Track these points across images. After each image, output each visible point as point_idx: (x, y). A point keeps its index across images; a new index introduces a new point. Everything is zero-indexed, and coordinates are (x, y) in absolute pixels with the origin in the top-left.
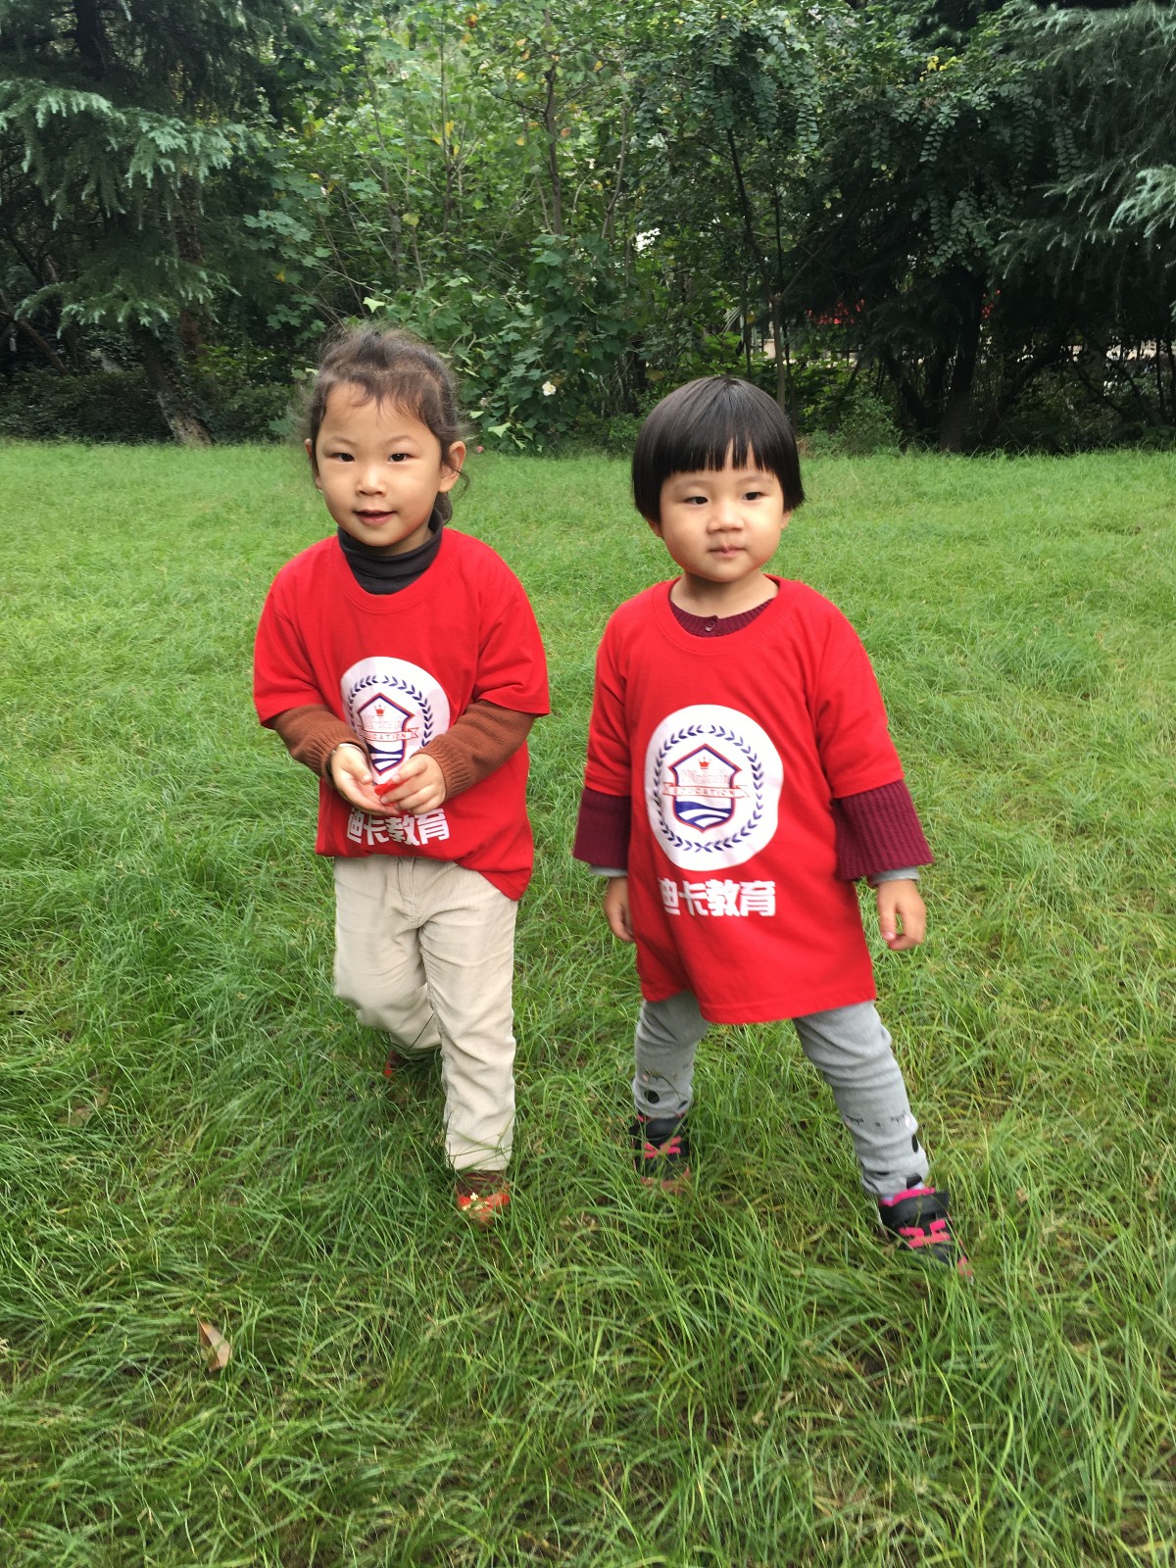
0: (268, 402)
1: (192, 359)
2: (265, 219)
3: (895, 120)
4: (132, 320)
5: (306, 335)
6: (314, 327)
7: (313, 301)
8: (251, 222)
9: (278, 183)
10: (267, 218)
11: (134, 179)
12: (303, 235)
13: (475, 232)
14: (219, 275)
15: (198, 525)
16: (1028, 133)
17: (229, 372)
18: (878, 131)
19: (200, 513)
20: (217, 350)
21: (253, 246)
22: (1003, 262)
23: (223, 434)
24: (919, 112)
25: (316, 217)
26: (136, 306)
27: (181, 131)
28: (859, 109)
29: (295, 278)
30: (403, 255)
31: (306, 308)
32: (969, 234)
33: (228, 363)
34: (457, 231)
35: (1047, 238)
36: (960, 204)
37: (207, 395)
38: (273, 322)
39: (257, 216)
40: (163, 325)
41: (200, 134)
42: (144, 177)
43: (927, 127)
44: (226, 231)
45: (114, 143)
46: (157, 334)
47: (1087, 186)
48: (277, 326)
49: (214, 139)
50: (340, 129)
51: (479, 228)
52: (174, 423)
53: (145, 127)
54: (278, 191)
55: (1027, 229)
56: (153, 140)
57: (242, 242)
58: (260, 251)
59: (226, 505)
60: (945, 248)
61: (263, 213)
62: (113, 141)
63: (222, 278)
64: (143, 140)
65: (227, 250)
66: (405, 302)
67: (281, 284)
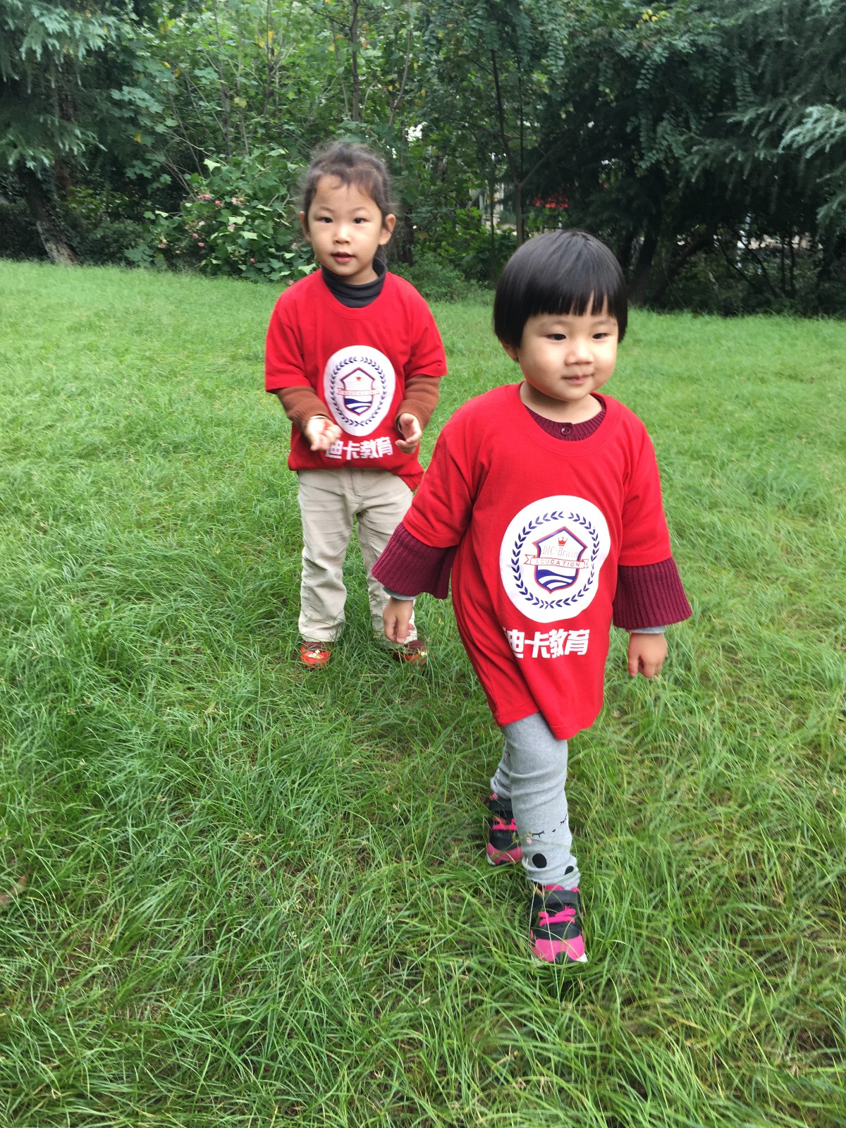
0: (123, 234)
1: (63, 197)
2: (127, 93)
3: (618, 55)
4: (21, 163)
5: (156, 185)
6: (162, 179)
7: (162, 159)
8: (116, 95)
9: (138, 66)
10: (129, 93)
11: (27, 54)
12: (156, 108)
13: (288, 116)
14: (90, 133)
15: (76, 329)
16: (717, 74)
17: (92, 210)
18: (604, 62)
19: (77, 320)
20: (82, 191)
21: (117, 113)
22: (693, 169)
23: (88, 257)
24: (637, 51)
25: (167, 94)
26: (24, 153)
27: (65, 19)
28: (592, 44)
29: (149, 141)
30: (232, 130)
31: (157, 165)
32: (669, 146)
33: (92, 203)
34: (273, 115)
35: (725, 154)
36: (665, 123)
37: (75, 226)
38: (130, 173)
39: (121, 90)
40: (44, 169)
41: (81, 22)
42: (34, 52)
43: (642, 63)
44: (96, 100)
45: (11, 24)
46: (40, 176)
47: (758, 117)
48: (133, 177)
49: (91, 27)
50: (187, 29)
51: (291, 113)
52: (50, 246)
53: (36, 13)
54: (138, 72)
55: (712, 146)
56: (43, 24)
57: (107, 110)
58: (121, 119)
59: (97, 314)
60: (650, 155)
61: (125, 89)
62: (10, 22)
63: (92, 136)
64: (34, 24)
65: (96, 115)
66: (237, 165)
67: (137, 144)
